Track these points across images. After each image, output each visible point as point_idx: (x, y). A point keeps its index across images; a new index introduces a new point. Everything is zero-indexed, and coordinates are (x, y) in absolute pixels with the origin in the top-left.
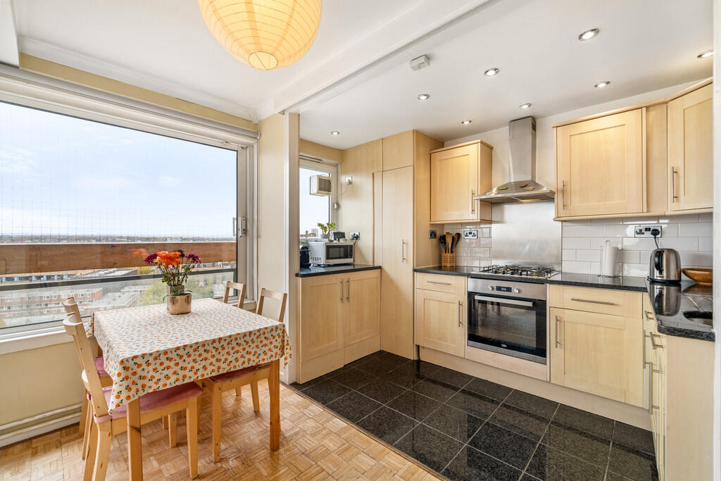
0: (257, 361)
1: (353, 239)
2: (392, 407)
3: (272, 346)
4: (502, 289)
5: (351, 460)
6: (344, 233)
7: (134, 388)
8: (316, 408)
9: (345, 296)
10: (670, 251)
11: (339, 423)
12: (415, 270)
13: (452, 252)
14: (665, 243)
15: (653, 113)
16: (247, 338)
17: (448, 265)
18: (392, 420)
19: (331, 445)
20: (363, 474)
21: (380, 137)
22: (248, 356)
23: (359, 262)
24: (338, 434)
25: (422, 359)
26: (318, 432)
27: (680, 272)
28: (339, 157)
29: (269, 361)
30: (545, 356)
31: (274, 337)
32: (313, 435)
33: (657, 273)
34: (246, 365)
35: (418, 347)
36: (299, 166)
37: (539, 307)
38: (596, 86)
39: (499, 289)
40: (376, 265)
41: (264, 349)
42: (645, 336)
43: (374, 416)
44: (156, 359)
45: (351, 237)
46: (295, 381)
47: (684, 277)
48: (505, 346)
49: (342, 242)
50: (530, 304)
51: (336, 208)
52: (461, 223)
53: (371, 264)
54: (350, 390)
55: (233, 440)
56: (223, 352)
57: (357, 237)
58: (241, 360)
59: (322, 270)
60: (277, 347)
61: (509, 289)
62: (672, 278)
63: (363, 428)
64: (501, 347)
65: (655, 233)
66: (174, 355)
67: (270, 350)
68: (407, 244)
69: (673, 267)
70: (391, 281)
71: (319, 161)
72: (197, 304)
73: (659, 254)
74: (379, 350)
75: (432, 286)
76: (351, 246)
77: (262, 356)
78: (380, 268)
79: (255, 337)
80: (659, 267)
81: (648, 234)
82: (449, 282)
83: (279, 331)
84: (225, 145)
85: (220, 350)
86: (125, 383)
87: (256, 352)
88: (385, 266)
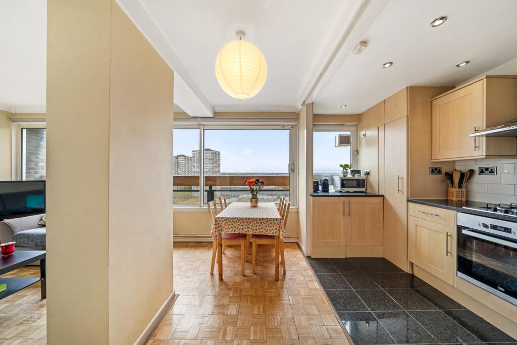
0: (266, 233)
1: (366, 175)
2: (358, 293)
3: (274, 228)
5: (306, 304)
6: (359, 171)
7: (218, 229)
8: (310, 272)
9: (347, 212)
11: (317, 285)
12: (408, 201)
13: (460, 187)
16: (261, 221)
17: (455, 199)
18: (350, 300)
19: (302, 292)
20: (307, 314)
21: (383, 99)
22: (262, 230)
23: (369, 191)
24: (310, 290)
25: (415, 274)
26: (301, 284)
28: (357, 120)
29: (272, 235)
31: (275, 224)
32: (298, 284)
34: (261, 234)
35: (412, 264)
36: (313, 131)
39: (494, 227)
40: (380, 194)
41: (270, 228)
43: (340, 292)
44: (225, 220)
45: (364, 174)
46: (310, 255)
48: (503, 290)
49: (356, 176)
51: (356, 153)
52: (476, 160)
53: (377, 193)
54: (337, 272)
55: (265, 269)
56: (250, 224)
57: (368, 174)
58: (258, 230)
59: (339, 194)
60: (276, 229)
61: (508, 230)
63: (327, 294)
64: (497, 289)
66: (231, 220)
67: (273, 229)
68: (402, 179)
70: (391, 207)
71: (342, 125)
72: (260, 204)
74: (382, 256)
75: (422, 216)
76: (363, 180)
77: (268, 232)
78: (383, 196)
79: (265, 221)
82: (438, 214)
83: (278, 221)
84: (283, 128)
85: (249, 223)
86: (215, 226)
87: (265, 229)
88: (386, 196)
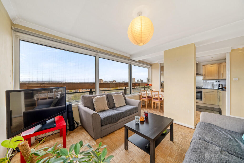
10: (221, 84)
14: (220, 83)
15: (219, 65)
27: (223, 87)
30: (202, 100)
33: (219, 87)
37: (201, 92)
47: (223, 88)
50: (200, 92)
62: (222, 88)
65: (219, 82)
69: (222, 86)
73: (220, 84)
80: (220, 86)
81: (218, 82)
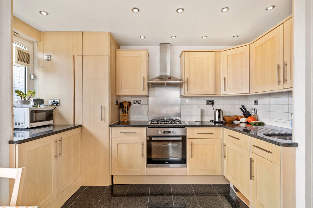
1: (52, 105)
4: (166, 132)
6: (43, 100)
9: (59, 153)
12: (110, 126)
13: (127, 113)
15: (217, 55)
17: (126, 121)
30: (186, 163)
35: (112, 176)
38: (202, 37)
39: (164, 132)
40: (77, 124)
42: (224, 146)
45: (51, 104)
49: (42, 107)
50: (180, 139)
51: (32, 78)
53: (71, 124)
57: (56, 104)
61: (169, 132)
64: (165, 163)
68: (104, 109)
74: (80, 187)
75: (123, 135)
76: (52, 111)
78: (80, 126)
82: (135, 132)
88: (85, 125)
